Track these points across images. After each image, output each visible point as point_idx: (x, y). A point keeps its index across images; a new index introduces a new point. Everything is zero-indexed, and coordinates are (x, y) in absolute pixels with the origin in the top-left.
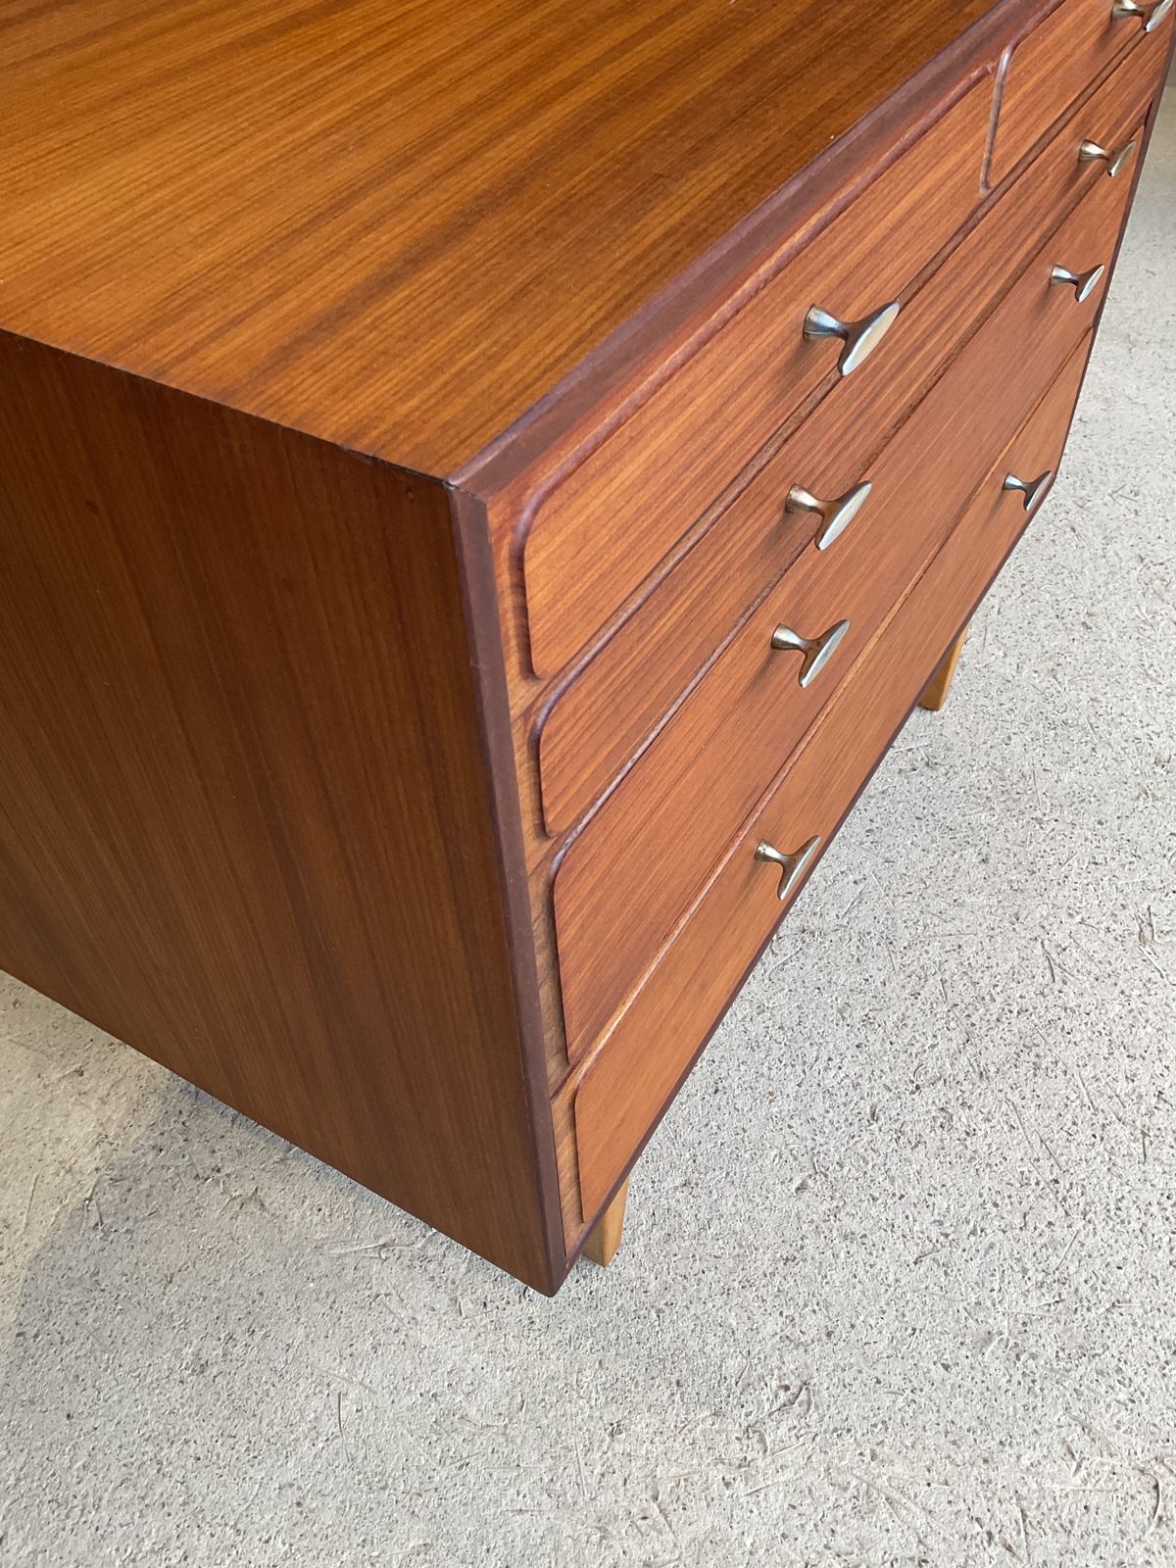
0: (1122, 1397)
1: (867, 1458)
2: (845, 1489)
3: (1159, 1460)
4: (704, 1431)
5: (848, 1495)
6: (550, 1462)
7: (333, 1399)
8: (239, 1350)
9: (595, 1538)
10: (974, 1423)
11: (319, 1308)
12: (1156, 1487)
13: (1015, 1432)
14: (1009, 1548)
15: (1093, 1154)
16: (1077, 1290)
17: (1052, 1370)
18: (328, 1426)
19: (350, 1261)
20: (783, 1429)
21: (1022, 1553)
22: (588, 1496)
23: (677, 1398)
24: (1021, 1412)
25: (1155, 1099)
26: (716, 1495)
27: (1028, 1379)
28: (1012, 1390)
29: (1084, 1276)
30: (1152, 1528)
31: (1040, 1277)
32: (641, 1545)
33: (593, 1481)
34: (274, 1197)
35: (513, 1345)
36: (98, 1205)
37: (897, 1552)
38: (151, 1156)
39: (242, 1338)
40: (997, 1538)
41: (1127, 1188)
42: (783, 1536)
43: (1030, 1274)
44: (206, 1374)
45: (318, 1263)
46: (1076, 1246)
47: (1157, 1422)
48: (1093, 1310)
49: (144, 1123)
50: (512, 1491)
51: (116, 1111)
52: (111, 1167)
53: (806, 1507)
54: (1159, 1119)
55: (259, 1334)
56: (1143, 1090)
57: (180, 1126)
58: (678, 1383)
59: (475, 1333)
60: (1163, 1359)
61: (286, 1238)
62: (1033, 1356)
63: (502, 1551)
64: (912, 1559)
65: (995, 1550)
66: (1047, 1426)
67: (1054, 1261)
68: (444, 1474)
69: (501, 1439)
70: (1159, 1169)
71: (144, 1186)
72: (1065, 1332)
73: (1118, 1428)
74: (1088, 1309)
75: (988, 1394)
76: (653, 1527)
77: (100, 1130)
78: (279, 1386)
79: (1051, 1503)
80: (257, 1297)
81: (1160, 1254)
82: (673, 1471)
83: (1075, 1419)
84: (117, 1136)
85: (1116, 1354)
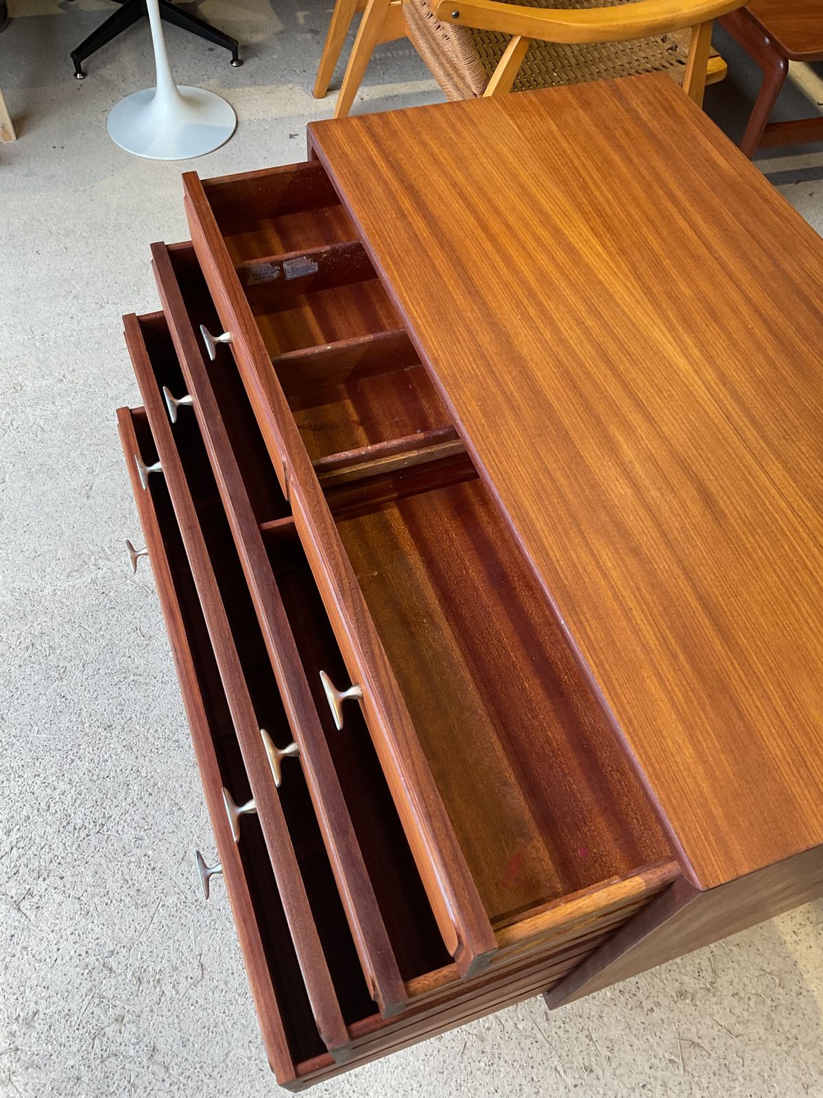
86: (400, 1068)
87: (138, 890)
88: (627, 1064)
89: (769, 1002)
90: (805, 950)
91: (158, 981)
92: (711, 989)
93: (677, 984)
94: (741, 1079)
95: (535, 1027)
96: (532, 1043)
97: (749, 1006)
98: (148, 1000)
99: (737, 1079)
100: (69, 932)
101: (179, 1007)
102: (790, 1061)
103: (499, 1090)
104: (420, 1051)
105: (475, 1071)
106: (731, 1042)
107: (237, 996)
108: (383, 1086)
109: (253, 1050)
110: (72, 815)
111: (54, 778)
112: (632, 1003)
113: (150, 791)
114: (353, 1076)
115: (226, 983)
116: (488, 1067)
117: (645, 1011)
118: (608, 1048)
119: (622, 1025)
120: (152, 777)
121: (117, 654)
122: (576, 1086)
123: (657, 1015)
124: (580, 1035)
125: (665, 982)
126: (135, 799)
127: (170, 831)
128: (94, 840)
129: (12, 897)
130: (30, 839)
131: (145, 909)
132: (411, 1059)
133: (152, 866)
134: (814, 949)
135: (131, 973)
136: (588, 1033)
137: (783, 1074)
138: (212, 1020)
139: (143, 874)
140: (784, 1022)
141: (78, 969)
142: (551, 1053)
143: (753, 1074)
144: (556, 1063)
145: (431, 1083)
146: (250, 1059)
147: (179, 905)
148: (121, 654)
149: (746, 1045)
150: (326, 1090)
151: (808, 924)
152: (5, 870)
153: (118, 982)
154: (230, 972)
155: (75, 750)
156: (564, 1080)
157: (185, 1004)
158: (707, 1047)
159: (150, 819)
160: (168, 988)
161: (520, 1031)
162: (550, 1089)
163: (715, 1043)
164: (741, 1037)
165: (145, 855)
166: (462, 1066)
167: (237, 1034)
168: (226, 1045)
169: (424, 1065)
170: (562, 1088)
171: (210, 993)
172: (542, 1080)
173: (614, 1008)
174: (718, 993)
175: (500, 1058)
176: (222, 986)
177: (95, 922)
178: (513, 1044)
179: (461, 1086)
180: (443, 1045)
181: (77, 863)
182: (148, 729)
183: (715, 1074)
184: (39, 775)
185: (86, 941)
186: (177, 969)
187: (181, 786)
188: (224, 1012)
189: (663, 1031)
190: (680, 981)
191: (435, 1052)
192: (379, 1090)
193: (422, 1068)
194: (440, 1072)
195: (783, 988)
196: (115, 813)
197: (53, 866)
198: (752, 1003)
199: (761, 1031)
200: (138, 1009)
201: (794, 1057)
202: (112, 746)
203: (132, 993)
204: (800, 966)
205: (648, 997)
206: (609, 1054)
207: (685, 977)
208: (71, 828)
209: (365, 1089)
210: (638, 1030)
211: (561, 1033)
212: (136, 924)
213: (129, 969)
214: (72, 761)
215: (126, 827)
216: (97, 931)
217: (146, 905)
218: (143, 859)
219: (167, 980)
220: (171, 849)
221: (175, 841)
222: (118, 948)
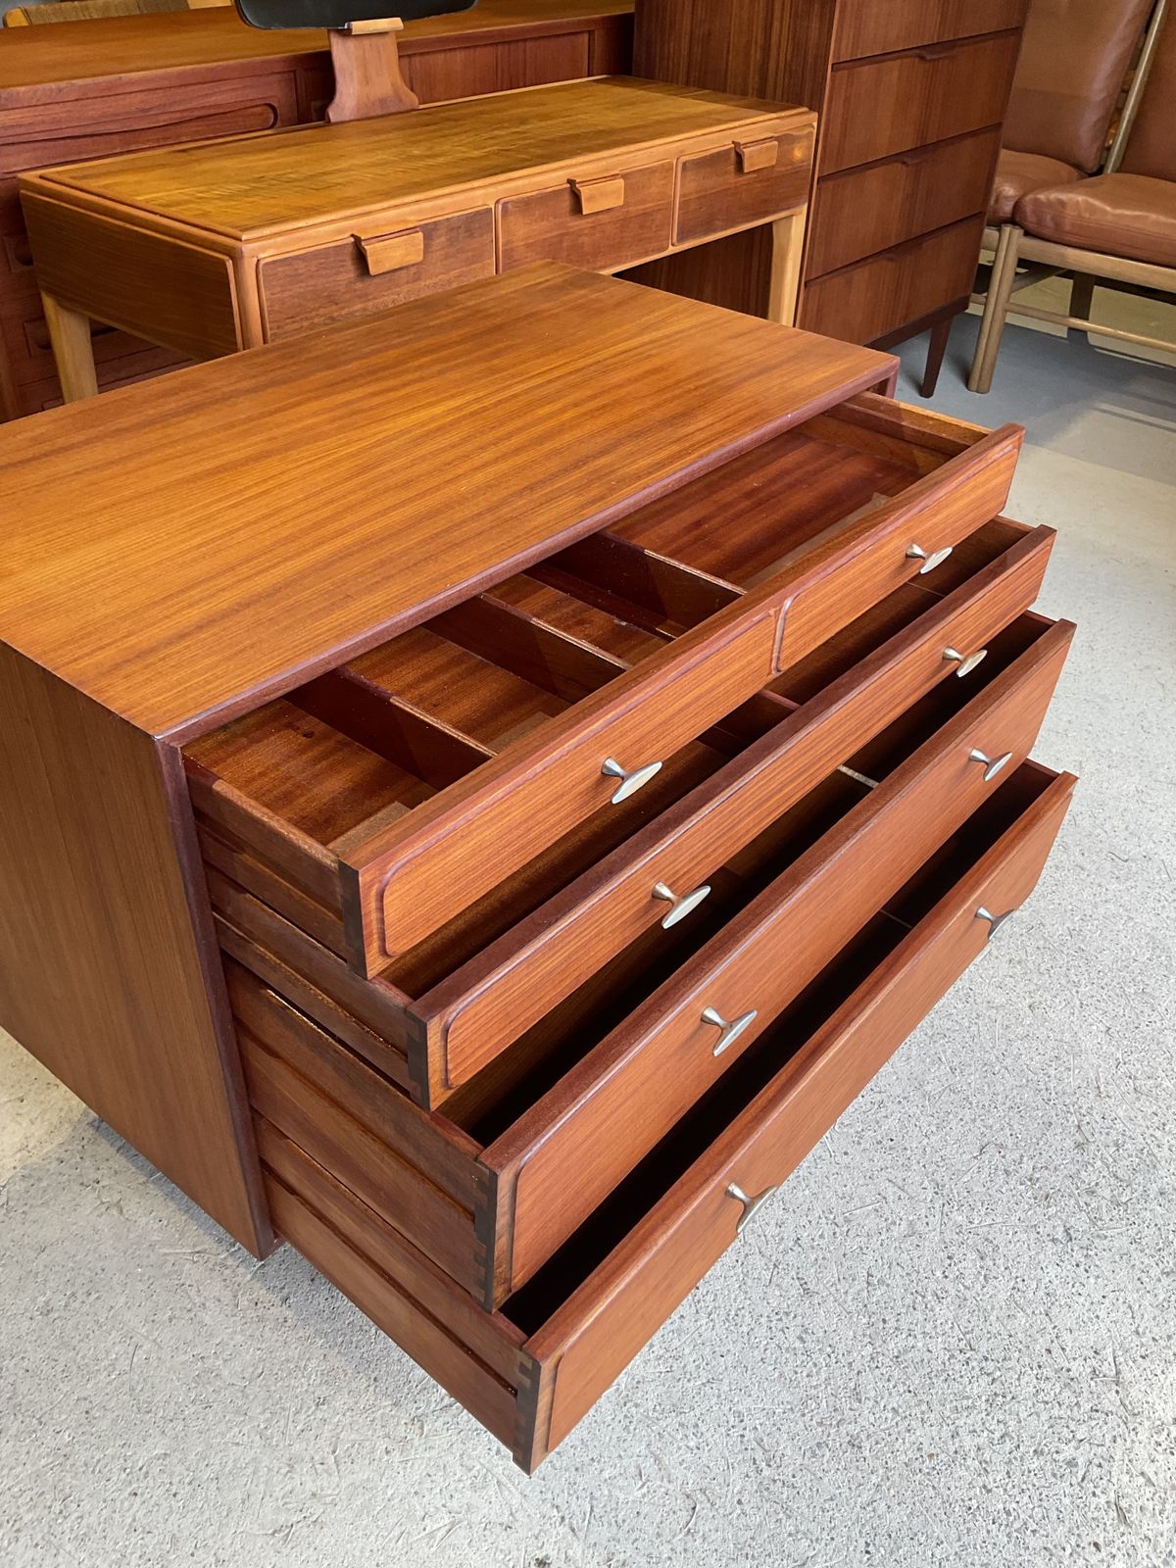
0: (692, 1444)
1: (493, 1453)
2: (470, 1470)
3: (703, 1491)
4: (383, 1414)
5: (470, 1475)
6: (268, 1415)
7: (131, 1348)
8: (77, 1305)
9: (284, 1471)
10: (578, 1443)
11: (140, 1286)
12: (694, 1508)
13: (606, 1454)
14: (573, 1530)
15: (732, 1273)
16: (685, 1366)
17: (647, 1417)
18: (123, 1364)
19: (171, 1259)
20: (439, 1423)
21: (581, 1535)
22: (288, 1442)
23: (372, 1389)
24: (614, 1441)
26: (377, 1458)
27: (628, 1420)
28: (613, 1425)
29: (695, 1356)
30: (681, 1536)
31: (662, 1352)
32: (314, 1481)
33: (295, 1434)
34: (132, 1207)
35: (267, 1334)
36: (8, 1192)
37: (493, 1518)
38: (55, 1163)
39: (81, 1297)
40: (567, 1521)
41: (748, 1302)
42: (416, 1493)
43: (655, 1349)
44: (51, 1315)
45: (148, 1257)
46: (696, 1335)
47: (711, 1465)
48: (692, 1382)
49: (56, 1143)
50: (236, 1429)
51: (39, 1131)
52: (24, 1168)
53: (438, 1478)
54: (791, 1257)
55: (94, 1296)
56: (786, 1236)
57: (80, 1148)
58: (375, 1379)
59: (244, 1321)
60: (731, 1423)
61: (131, 1236)
62: (637, 1406)
63: (217, 1467)
64: (501, 1524)
65: (563, 1530)
66: (630, 1454)
67: (676, 1343)
68: (192, 1410)
69: (240, 1395)
70: (778, 1293)
71: (44, 1184)
72: (666, 1393)
73: (681, 1464)
74: (689, 1381)
75: (594, 1425)
76: (326, 1471)
77: (24, 1141)
78: (97, 1333)
79: (614, 1506)
80: (100, 1272)
81: (756, 1352)
82: (353, 1436)
83: (652, 1453)
84: (35, 1147)
85: (698, 1414)
87: (982, 1258)
91: (1030, 1180)
98: (1052, 1179)
100: (1081, 1300)
101: (1030, 1147)
110: (984, 1398)
111: (969, 1462)
113: (881, 1325)
115: (974, 1121)
120: (864, 1335)
121: (747, 1528)
126: (904, 1336)
128: (984, 1347)
129: (1117, 1392)
130: (1051, 1427)
131: (990, 1237)
133: (949, 1261)
138: (1011, 1114)
139: (964, 1264)
141: (1098, 1263)
148: (743, 1519)
152: (1105, 1427)
155: (917, 1465)
157: (1023, 1144)
159: (908, 1300)
160: (1027, 1166)
165: (946, 1277)
168: (1015, 1092)
171: (994, 1128)
176: (978, 1123)
177: (1047, 1279)
181: (1020, 1346)
182: (815, 1387)
184: (985, 1487)
185: (1071, 1274)
186: (1006, 1171)
196: (937, 1345)
197: (1047, 1372)
200: (1068, 1182)
202: (872, 1420)
203: (1062, 1197)
208: (997, 1388)
212: (1010, 1236)
213: (1049, 1214)
214: (931, 1456)
215: (939, 1322)
216: (1052, 1271)
217: (987, 1240)
218: (951, 1276)
219: (1022, 1172)
220: (916, 1253)
221: (905, 1256)
222: (1045, 1238)
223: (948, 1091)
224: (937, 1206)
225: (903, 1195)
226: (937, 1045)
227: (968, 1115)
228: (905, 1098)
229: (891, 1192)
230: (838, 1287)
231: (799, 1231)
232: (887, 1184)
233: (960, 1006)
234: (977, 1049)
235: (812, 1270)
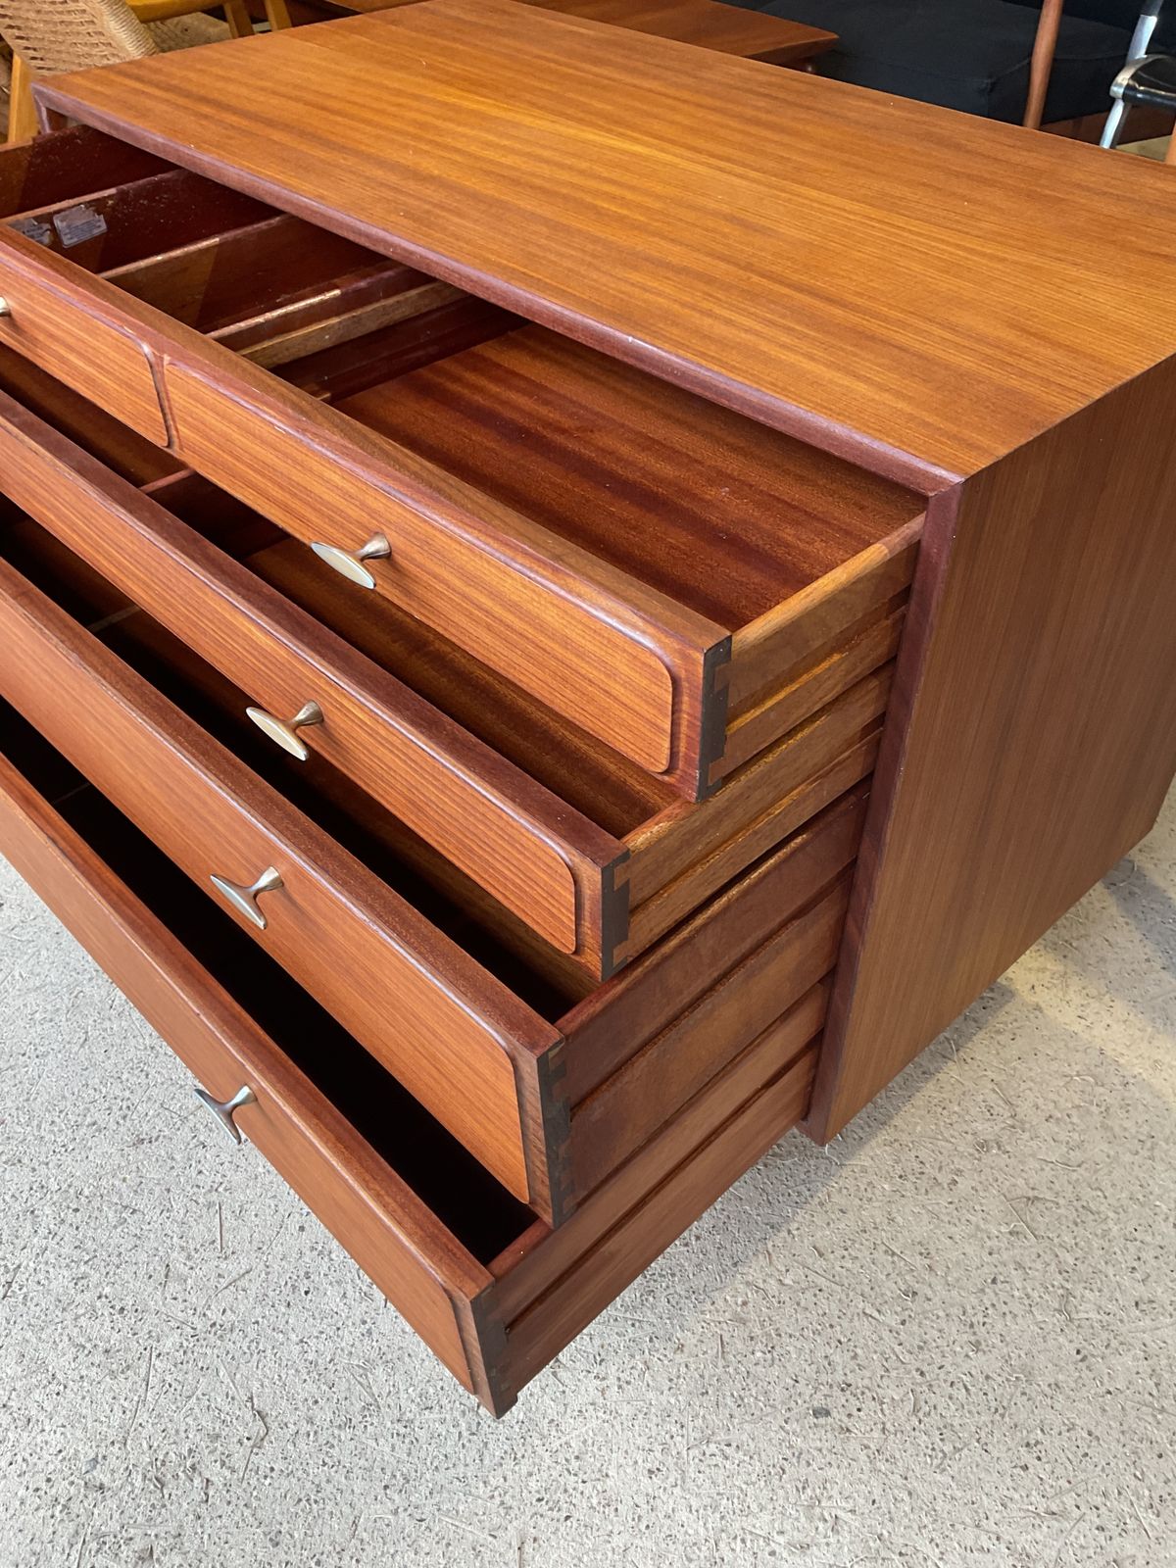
25: (202, 1139)
86: (640, 1416)
87: (107, 1351)
88: (958, 1263)
89: (1094, 1109)
90: (1104, 1032)
91: (193, 1468)
92: (1017, 1124)
93: (969, 1137)
94: (1111, 1215)
95: (809, 1272)
96: (815, 1295)
97: (1073, 1124)
98: (185, 1504)
99: (1107, 1217)
101: (245, 1490)
102: (1160, 1167)
103: (799, 1379)
104: (659, 1379)
105: (752, 1370)
106: (1075, 1176)
107: (336, 1432)
108: (626, 1452)
109: (396, 1497)
112: (923, 1184)
113: (74, 1206)
114: (573, 1460)
115: (310, 1421)
116: (769, 1356)
117: (946, 1186)
118: (921, 1254)
119: (926, 1218)
120: (70, 1186)
122: (903, 1323)
123: (964, 1185)
124: (876, 1255)
125: (953, 1140)
126: (52, 1226)
127: (130, 1247)
131: (130, 1373)
132: (651, 1395)
133: (118, 1308)
134: (1115, 1027)
135: (140, 1477)
136: (884, 1248)
137: (1160, 1186)
138: (308, 1485)
139: (107, 1324)
140: (1127, 1124)
141: (41, 1513)
142: (848, 1295)
143: (1125, 1202)
144: (862, 1304)
145: (697, 1415)
146: (396, 1512)
147: (185, 1344)
149: (1096, 1171)
150: (539, 1500)
151: (1091, 1000)
153: (121, 1501)
154: (310, 1402)
156: (884, 1323)
157: (253, 1482)
158: (1049, 1196)
159: (89, 1244)
160: (214, 1471)
161: (791, 1287)
162: (870, 1343)
163: (1057, 1187)
164: (1085, 1165)
165: (99, 1297)
166: (731, 1370)
167: (359, 1486)
168: (347, 1510)
169: (674, 1395)
170: (886, 1334)
171: (290, 1447)
172: (853, 1337)
173: (903, 1201)
174: (1027, 1126)
175: (780, 1335)
176: (305, 1427)
177: (47, 1428)
178: (789, 1309)
179: (742, 1399)
180: (690, 1355)
182: (39, 1126)
183: (1076, 1224)
185: (41, 1465)
186: (218, 1436)
187: (124, 1180)
188: (324, 1464)
189: (983, 1201)
190: (970, 1131)
191: (683, 1369)
192: (622, 1461)
193: (673, 1401)
194: (703, 1394)
195: (1103, 1086)
196: (25, 1259)
198: (1075, 1120)
199: (1105, 1147)
200: (172, 1527)
201: (1162, 1160)
203: (153, 1506)
204: (1109, 1053)
205: (940, 1168)
206: (928, 1261)
207: (974, 1125)
209: (600, 1471)
210: (948, 1214)
211: (849, 1265)
212: (122, 1401)
213: (134, 1475)
215: (51, 1270)
216: (55, 1440)
217: (128, 1368)
218: (98, 1304)
219: (208, 1459)
220: (142, 1273)
221: (143, 1257)
222: (102, 1451)
223: (370, 1400)
224: (195, 1320)
225: (224, 1282)
226: (457, 1414)
227: (322, 1416)
228: (369, 1332)
229: (232, 1268)
230: (134, 1174)
231: (214, 1151)
232: (244, 1268)
233: (533, 1484)
234: (438, 1476)
235: (163, 1153)
